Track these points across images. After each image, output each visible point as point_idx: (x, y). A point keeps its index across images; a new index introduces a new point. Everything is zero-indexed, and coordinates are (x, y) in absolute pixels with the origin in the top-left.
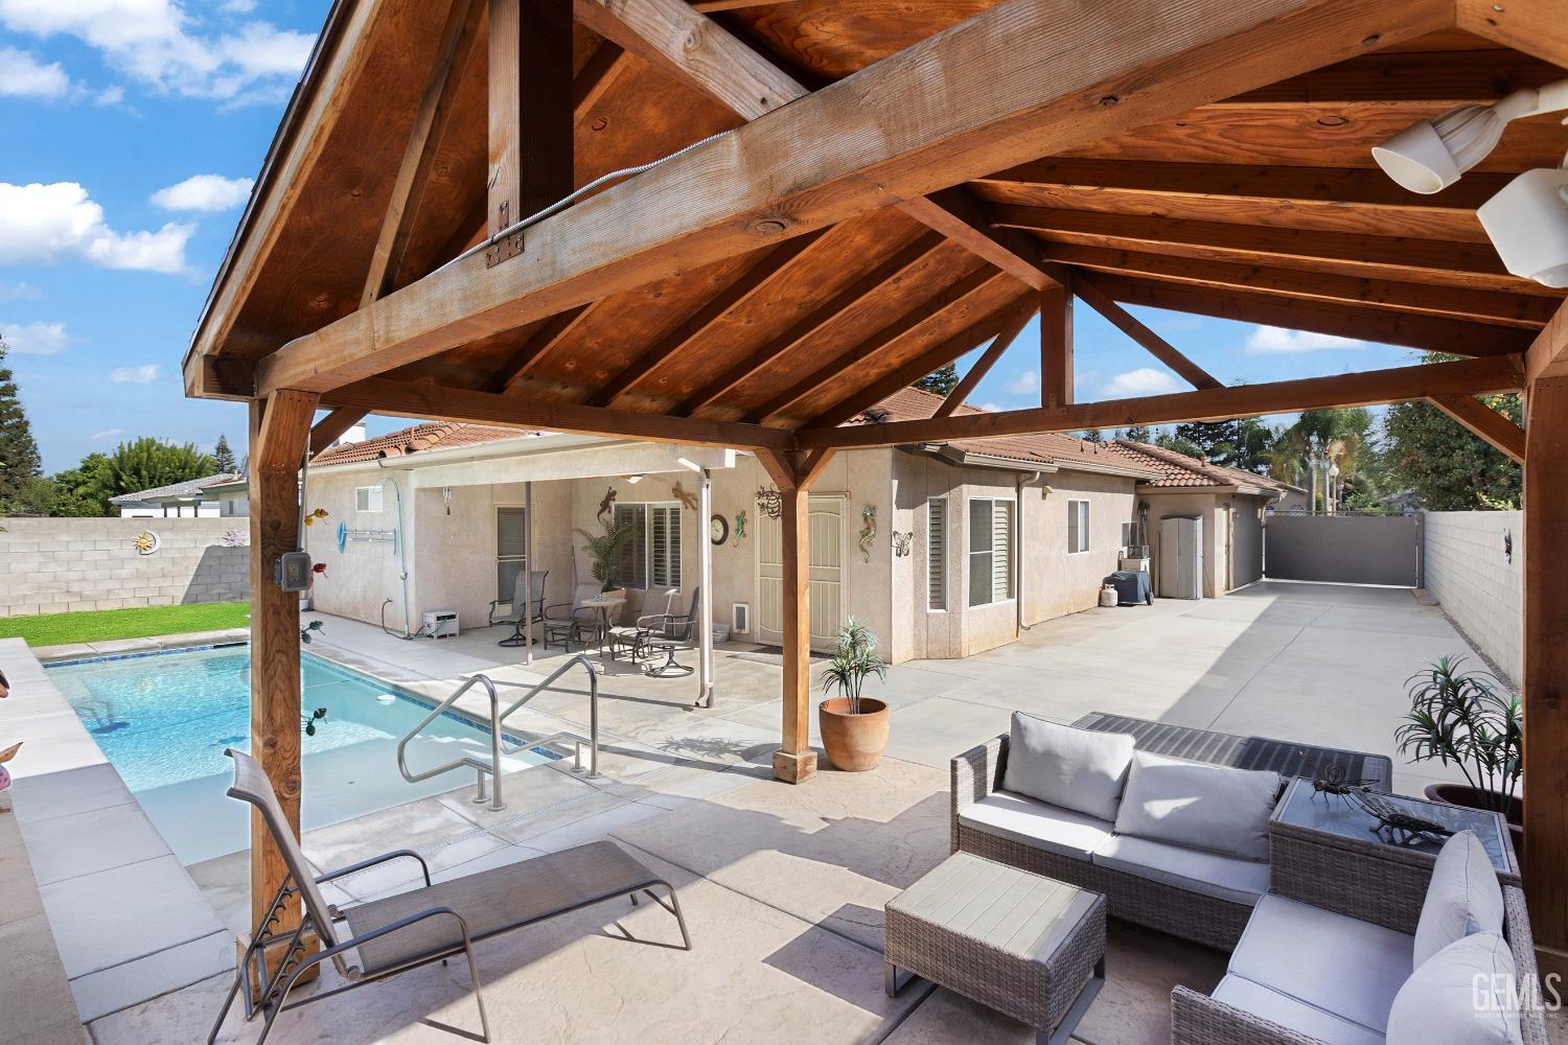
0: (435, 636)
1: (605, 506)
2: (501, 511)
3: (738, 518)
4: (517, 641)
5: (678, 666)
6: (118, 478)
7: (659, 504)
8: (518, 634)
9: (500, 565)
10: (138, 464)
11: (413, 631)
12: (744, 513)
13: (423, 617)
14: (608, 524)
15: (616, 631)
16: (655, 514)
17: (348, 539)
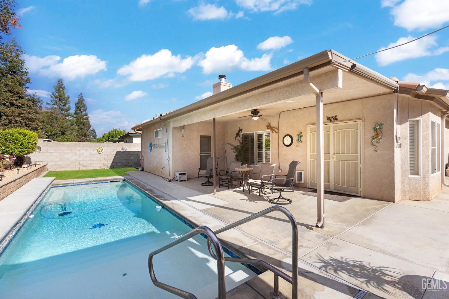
0: (179, 181)
1: (238, 134)
2: (201, 137)
3: (298, 135)
4: (209, 183)
5: (283, 198)
6: (109, 138)
7: (260, 132)
8: (208, 181)
9: (201, 156)
10: (113, 135)
11: (171, 179)
12: (301, 133)
13: (175, 174)
14: (239, 141)
15: (251, 181)
16: (258, 136)
17: (153, 147)
